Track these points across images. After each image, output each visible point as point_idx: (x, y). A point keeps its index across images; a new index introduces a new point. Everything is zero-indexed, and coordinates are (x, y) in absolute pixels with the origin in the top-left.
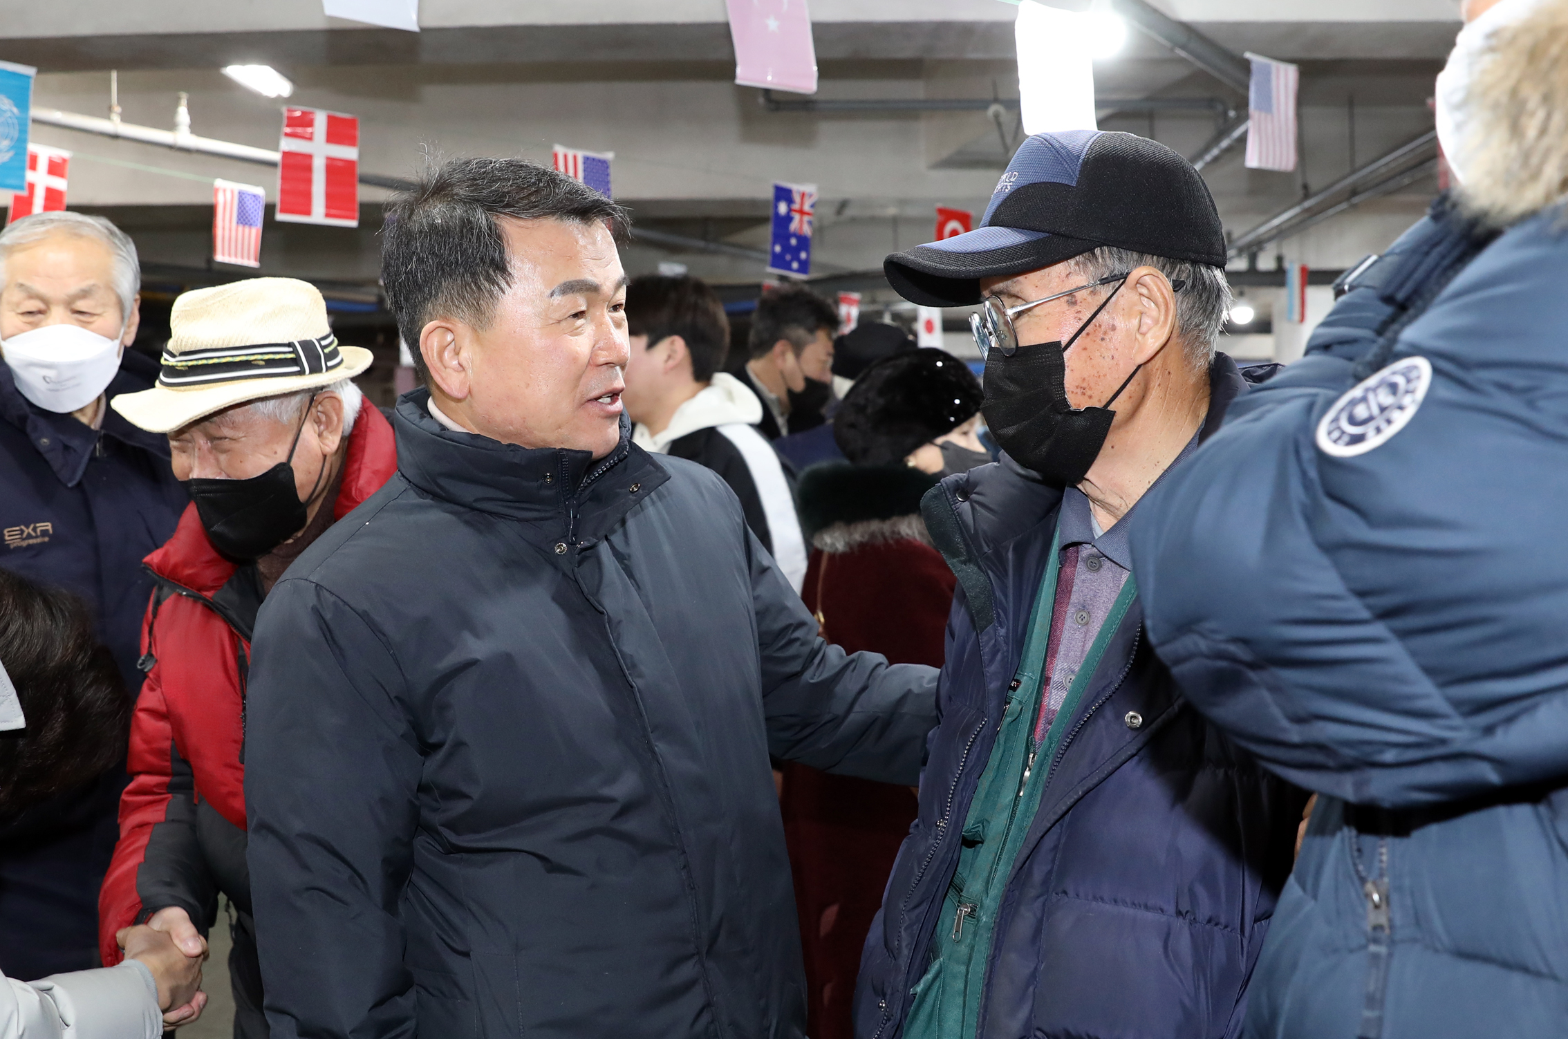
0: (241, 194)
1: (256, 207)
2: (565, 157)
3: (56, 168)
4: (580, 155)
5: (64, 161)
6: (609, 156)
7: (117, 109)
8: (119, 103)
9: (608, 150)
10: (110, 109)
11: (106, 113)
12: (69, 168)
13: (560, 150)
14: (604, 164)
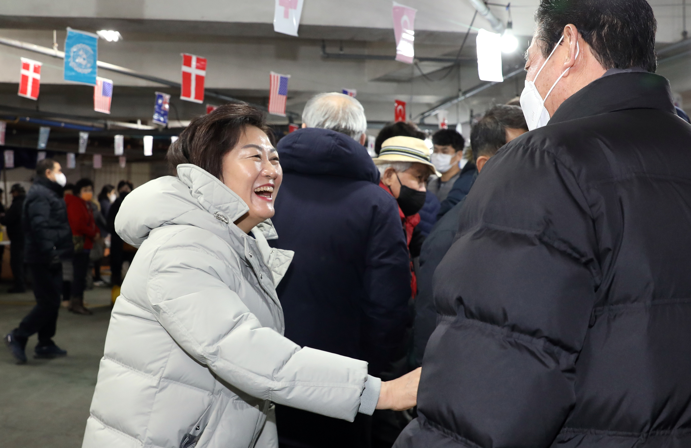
0: (104, 83)
1: (109, 88)
2: (274, 76)
3: (36, 70)
4: (279, 76)
5: (39, 67)
6: (289, 76)
7: (56, 45)
8: (57, 42)
9: (289, 74)
10: (53, 44)
11: (51, 47)
12: (40, 70)
13: (273, 73)
14: (286, 79)
